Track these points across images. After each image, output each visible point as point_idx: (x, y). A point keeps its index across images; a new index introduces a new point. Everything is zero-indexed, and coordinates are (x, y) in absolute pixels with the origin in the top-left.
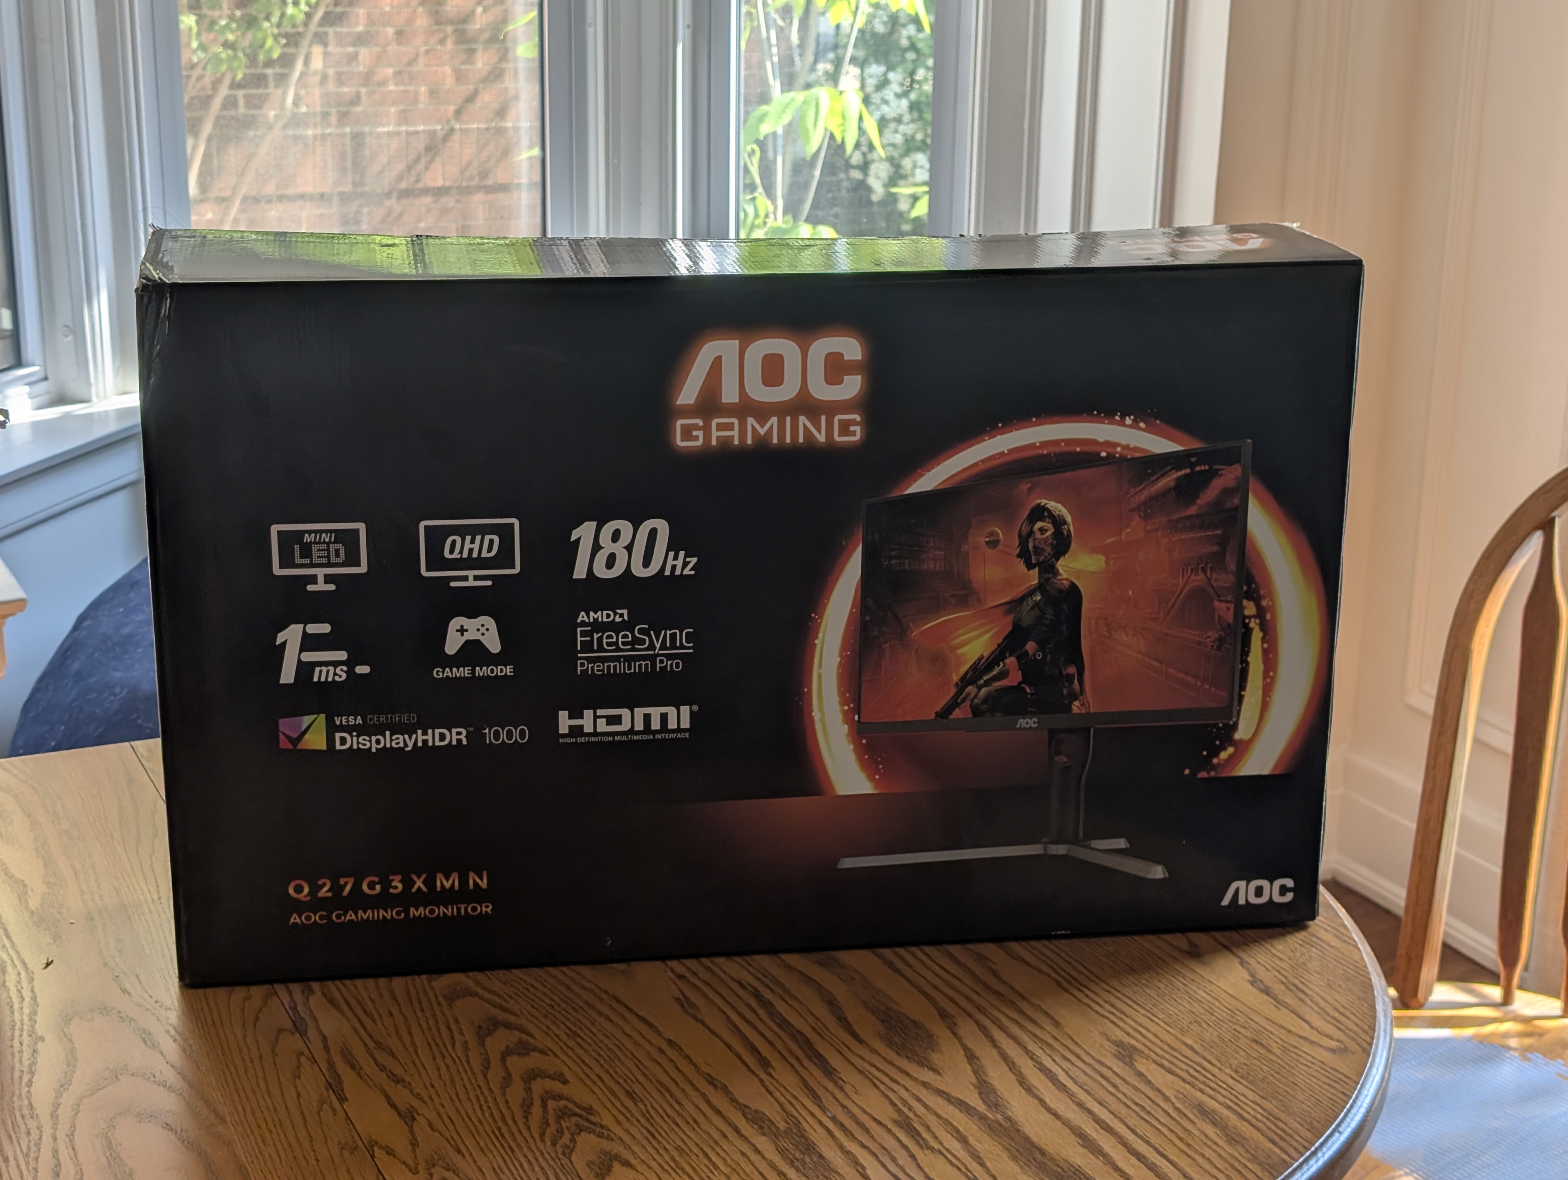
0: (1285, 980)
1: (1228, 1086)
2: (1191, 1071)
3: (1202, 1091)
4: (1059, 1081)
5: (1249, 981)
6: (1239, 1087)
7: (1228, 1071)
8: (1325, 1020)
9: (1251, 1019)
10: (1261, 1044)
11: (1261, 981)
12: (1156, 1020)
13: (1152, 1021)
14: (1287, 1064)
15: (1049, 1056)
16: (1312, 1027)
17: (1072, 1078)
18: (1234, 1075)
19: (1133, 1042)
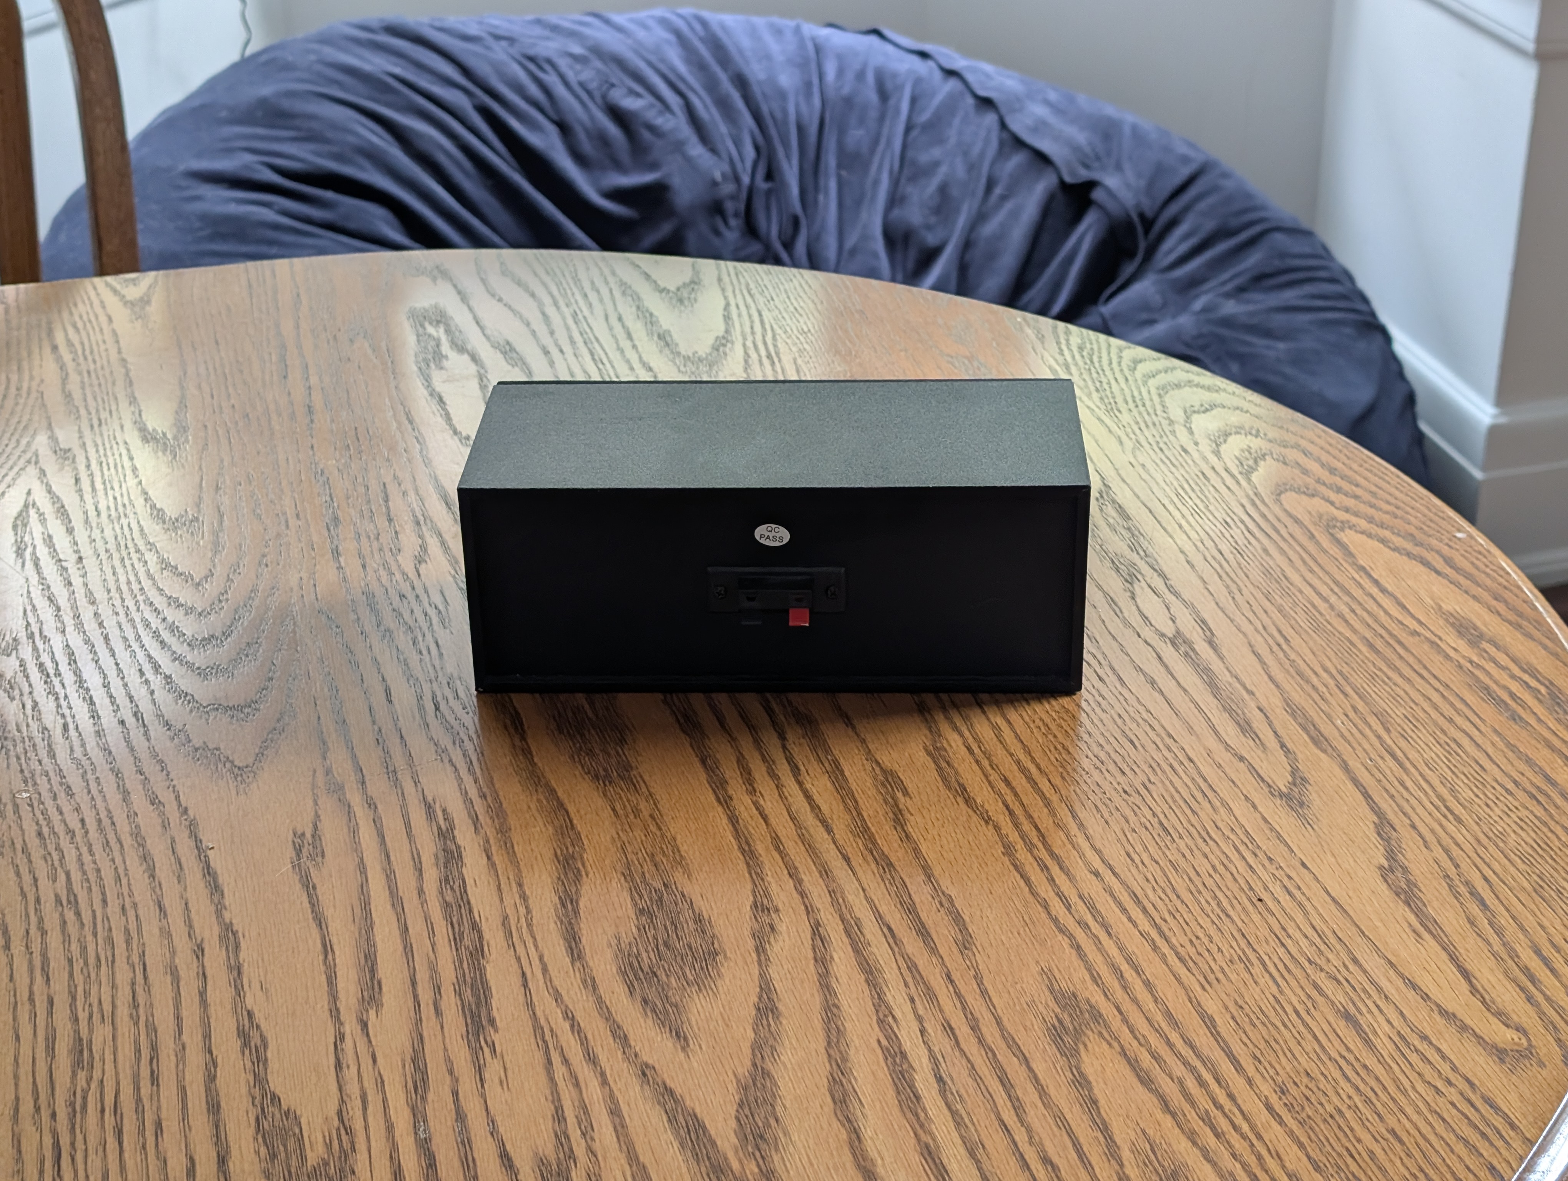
0: (1452, 872)
1: (1252, 1128)
2: (1191, 1084)
3: (1192, 1137)
4: (912, 1087)
5: (1381, 867)
6: (1274, 1133)
7: (1266, 1089)
8: (1506, 974)
9: (1355, 961)
10: (1357, 1025)
11: (1405, 870)
12: (1166, 949)
13: (1155, 948)
14: (1396, 1081)
15: (920, 1019)
16: (1474, 990)
17: (940, 1080)
18: (1274, 1099)
19: (1098, 998)
